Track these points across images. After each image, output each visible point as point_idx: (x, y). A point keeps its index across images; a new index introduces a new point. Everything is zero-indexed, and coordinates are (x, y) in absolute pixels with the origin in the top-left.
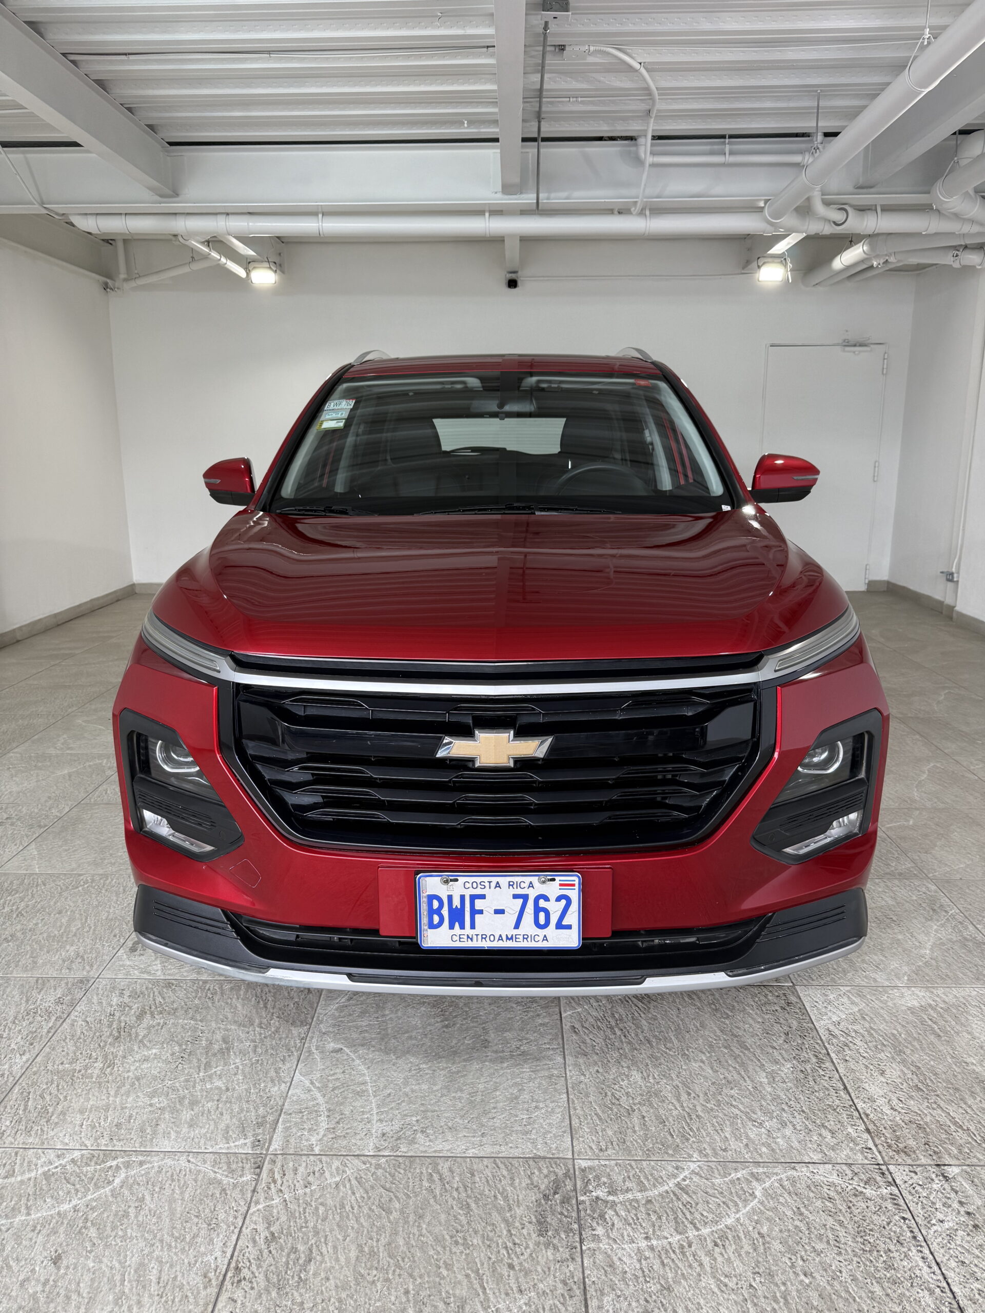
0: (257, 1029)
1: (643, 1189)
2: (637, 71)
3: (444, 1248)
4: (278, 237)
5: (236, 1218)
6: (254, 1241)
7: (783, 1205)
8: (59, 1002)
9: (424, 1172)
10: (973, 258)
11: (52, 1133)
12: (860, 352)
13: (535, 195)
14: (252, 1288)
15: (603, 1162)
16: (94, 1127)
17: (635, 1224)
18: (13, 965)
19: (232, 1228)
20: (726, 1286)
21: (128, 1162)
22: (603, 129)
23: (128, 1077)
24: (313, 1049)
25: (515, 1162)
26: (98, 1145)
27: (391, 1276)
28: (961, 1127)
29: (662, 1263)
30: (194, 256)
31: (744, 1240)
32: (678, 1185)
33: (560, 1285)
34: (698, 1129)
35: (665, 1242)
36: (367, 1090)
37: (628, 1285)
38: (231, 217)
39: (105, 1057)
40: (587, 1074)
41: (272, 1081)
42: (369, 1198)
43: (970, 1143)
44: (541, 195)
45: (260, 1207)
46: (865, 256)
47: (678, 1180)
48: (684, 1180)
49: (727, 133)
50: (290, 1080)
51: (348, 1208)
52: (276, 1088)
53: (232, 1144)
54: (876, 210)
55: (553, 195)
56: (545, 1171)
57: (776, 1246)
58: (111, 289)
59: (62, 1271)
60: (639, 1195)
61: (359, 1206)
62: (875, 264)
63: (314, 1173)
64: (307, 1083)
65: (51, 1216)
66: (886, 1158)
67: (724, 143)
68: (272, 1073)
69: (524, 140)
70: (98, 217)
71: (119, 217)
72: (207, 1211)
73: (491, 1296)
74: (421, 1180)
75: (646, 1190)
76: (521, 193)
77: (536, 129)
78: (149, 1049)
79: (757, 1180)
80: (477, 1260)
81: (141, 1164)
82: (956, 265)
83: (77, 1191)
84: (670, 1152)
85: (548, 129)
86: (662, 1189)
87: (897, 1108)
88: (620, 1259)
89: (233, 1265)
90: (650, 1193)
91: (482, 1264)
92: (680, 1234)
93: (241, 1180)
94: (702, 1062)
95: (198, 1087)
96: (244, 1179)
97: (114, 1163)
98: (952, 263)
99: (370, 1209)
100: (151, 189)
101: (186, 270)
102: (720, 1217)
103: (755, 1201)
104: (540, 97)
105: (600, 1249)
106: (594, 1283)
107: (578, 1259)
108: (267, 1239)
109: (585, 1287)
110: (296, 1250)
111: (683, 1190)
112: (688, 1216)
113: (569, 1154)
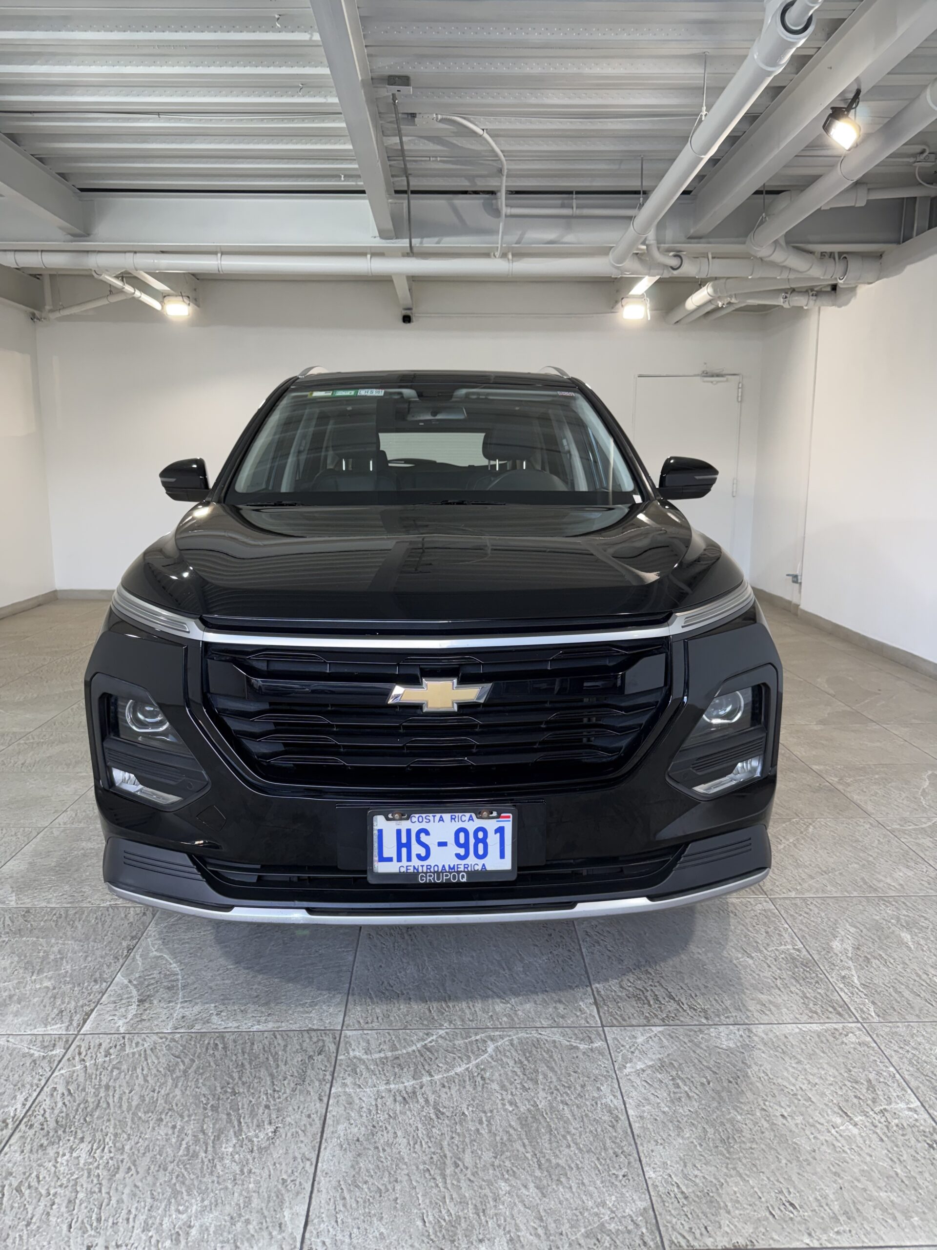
0: (92, 943)
1: (394, 1048)
2: (481, 136)
3: (214, 1096)
4: (194, 275)
5: (40, 1080)
6: (52, 1095)
7: (508, 1057)
9: (212, 1042)
10: (800, 301)
12: (718, 382)
13: (408, 240)
14: (42, 1129)
15: (365, 1032)
17: (380, 1074)
19: (35, 1087)
20: (443, 1114)
22: (465, 184)
24: (138, 957)
25: (291, 1034)
27: (163, 1116)
28: (674, 999)
29: (395, 1100)
30: (110, 290)
31: (468, 1083)
32: (425, 1046)
33: (304, 1118)
34: (454, 1006)
35: (401, 1086)
36: (176, 985)
37: (361, 1116)
38: (138, 255)
40: (371, 969)
41: (96, 981)
42: (159, 1063)
43: (677, 1010)
44: (413, 240)
45: (63, 1072)
46: (709, 298)
47: (426, 1042)
48: (431, 1042)
49: (574, 189)
50: (110, 980)
51: (139, 1071)
52: (97, 986)
53: (49, 1028)
54: (707, 257)
55: (425, 240)
56: (315, 1039)
57: (495, 1086)
58: (38, 319)
60: (389, 1054)
61: (149, 1069)
62: (720, 304)
63: (115, 1046)
64: (126, 982)
66: (604, 1023)
67: (572, 199)
68: (97, 976)
69: (396, 192)
70: (16, 253)
71: (35, 253)
72: (16, 1076)
73: (244, 1128)
74: (207, 1049)
75: (396, 1049)
76: (397, 238)
77: (405, 183)
79: (492, 1040)
80: (240, 1104)
82: (786, 306)
84: (425, 1023)
85: (414, 184)
86: (410, 1050)
87: (625, 986)
88: (360, 1099)
89: (30, 1113)
90: (397, 1053)
91: (243, 1105)
92: (414, 1078)
93: (50, 1053)
94: (472, 957)
95: (28, 987)
98: (782, 304)
99: (158, 1070)
100: (62, 229)
101: (103, 302)
102: (453, 1067)
103: (486, 1055)
104: (403, 156)
105: (345, 1092)
106: (333, 1116)
107: (325, 1099)
108: (63, 1094)
109: (325, 1119)
110: (87, 1101)
111: (428, 1049)
112: (427, 1067)
113: (339, 1028)
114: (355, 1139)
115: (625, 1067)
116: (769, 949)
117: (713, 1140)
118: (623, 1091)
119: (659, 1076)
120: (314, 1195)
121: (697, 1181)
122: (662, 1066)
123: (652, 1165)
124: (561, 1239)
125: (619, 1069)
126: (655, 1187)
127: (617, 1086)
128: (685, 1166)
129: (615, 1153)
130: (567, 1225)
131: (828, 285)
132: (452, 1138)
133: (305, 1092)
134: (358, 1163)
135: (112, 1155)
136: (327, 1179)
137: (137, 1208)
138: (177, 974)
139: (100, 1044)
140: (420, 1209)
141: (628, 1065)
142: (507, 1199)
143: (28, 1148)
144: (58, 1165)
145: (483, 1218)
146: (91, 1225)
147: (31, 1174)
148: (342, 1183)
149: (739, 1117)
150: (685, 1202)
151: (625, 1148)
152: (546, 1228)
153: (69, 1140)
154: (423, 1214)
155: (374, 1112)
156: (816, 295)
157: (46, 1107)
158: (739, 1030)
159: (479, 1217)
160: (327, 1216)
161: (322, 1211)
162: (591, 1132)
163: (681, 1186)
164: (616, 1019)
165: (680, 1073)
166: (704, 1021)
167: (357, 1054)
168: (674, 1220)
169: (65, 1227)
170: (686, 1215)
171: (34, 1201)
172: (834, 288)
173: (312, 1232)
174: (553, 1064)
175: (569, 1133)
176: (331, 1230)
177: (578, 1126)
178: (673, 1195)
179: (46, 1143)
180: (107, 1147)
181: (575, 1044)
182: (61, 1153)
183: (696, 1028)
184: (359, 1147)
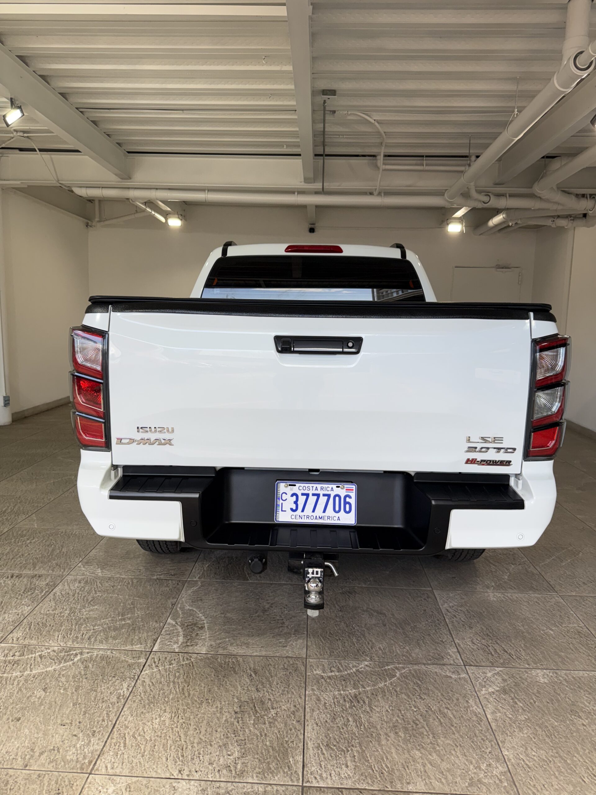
0: (150, 600)
1: (339, 671)
2: (373, 124)
4: (184, 202)
5: (134, 676)
6: (143, 685)
7: (409, 680)
8: (47, 584)
9: (231, 660)
10: (562, 223)
11: (43, 639)
12: (505, 272)
13: (321, 184)
14: (141, 704)
15: (321, 660)
16: (64, 637)
17: (333, 685)
18: (23, 568)
19: (132, 680)
20: (375, 710)
21: (82, 652)
22: (357, 151)
23: (82, 618)
24: (178, 609)
25: (277, 659)
26: (66, 645)
28: (506, 652)
29: (345, 701)
30: (138, 210)
31: (387, 693)
32: (358, 671)
33: (292, 707)
34: (372, 648)
35: (347, 692)
36: (204, 627)
37: (326, 708)
38: (158, 190)
39: (71, 609)
40: (318, 623)
41: (156, 621)
42: (202, 670)
43: (509, 658)
44: (325, 184)
45: (147, 672)
46: (504, 220)
47: (358, 668)
48: (361, 668)
49: (425, 155)
50: (165, 621)
51: (191, 674)
52: (158, 625)
53: (134, 647)
54: (506, 196)
55: (332, 184)
56: (291, 662)
57: (404, 696)
58: (90, 226)
59: (48, 694)
61: (197, 674)
62: (510, 224)
63: (175, 660)
64: (174, 623)
65: (43, 672)
66: (465, 663)
67: (423, 160)
68: (157, 618)
69: (316, 155)
70: (87, 189)
71: (98, 189)
73: (258, 711)
74: (228, 664)
75: (341, 671)
76: (314, 182)
77: (322, 150)
78: (93, 606)
79: (398, 669)
81: (88, 653)
82: (553, 226)
83: (55, 663)
84: (356, 657)
85: (328, 150)
86: (349, 672)
87: (475, 643)
88: (324, 698)
89: (132, 694)
90: (342, 673)
91: (255, 697)
92: (354, 689)
93: (138, 661)
95: (118, 623)
96: (140, 661)
97: (74, 652)
98: (551, 225)
99: (202, 675)
100: (116, 175)
101: (132, 217)
102: (377, 683)
103: (395, 678)
104: (324, 134)
105: (314, 694)
106: (310, 707)
107: (303, 697)
108: (149, 685)
109: (305, 708)
110: (164, 689)
111: (360, 672)
112: (361, 683)
113: (305, 656)
114: (324, 721)
115: (482, 690)
116: (563, 626)
117: (542, 735)
118: (483, 704)
119: (504, 697)
120: (305, 751)
121: (535, 758)
122: (504, 691)
123: (506, 748)
124: (457, 786)
125: (479, 691)
126: (509, 760)
127: (478, 701)
128: (527, 749)
129: (482, 739)
130: (459, 778)
131: (580, 214)
132: (382, 724)
133: (290, 692)
134: (328, 735)
135: (184, 721)
136: (312, 742)
137: (203, 751)
138: (204, 620)
139: (166, 658)
140: (369, 763)
141: (484, 689)
142: (420, 761)
143: (135, 714)
144: (154, 724)
145: (407, 770)
146: (179, 759)
147: (139, 728)
148: (321, 745)
149: (556, 724)
150: (529, 770)
151: (488, 737)
152: (446, 778)
153: (157, 711)
154: (372, 765)
155: (333, 706)
156: (573, 220)
157: (141, 691)
158: (549, 673)
159: (406, 770)
160: (315, 762)
161: (312, 760)
162: (466, 726)
163: (525, 760)
164: (472, 662)
165: (516, 695)
166: (527, 666)
167: (318, 672)
168: (524, 780)
169: (164, 759)
170: (531, 778)
171: (144, 743)
172: (585, 215)
173: (307, 771)
174: (438, 686)
175: (453, 726)
176: (319, 771)
177: (457, 722)
178: (521, 765)
179: (145, 711)
180: (180, 716)
181: (449, 675)
182: (154, 718)
183: (523, 670)
184: (328, 725)
